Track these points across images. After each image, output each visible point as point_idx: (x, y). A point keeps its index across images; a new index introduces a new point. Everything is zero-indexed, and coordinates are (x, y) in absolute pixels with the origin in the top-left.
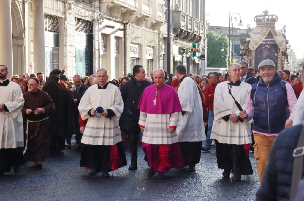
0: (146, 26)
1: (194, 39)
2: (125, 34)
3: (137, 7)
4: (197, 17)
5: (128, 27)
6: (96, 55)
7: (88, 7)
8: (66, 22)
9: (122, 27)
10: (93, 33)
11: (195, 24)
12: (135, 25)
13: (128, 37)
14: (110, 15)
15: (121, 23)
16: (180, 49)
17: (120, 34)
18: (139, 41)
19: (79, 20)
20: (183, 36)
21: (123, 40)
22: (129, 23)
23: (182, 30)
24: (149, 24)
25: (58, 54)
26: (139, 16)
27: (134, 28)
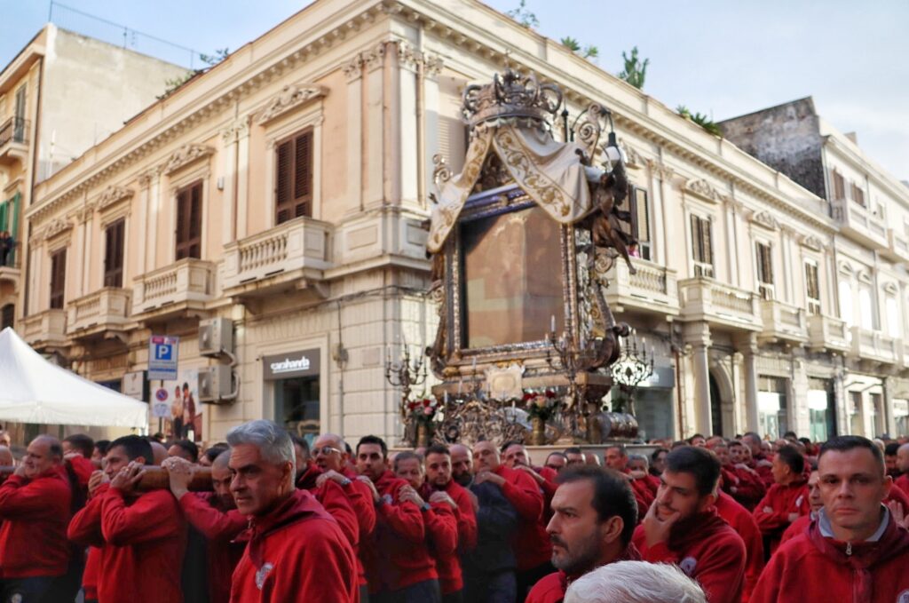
2: (885, 390)
5: (888, 381)
6: (841, 414)
7: (827, 363)
8: (794, 382)
9: (880, 382)
10: (835, 391)
12: (899, 379)
13: (888, 392)
14: (861, 370)
15: (879, 378)
17: (879, 390)
19: (812, 378)
21: (882, 397)
22: (890, 377)
25: (786, 418)
26: (902, 369)
27: (897, 382)
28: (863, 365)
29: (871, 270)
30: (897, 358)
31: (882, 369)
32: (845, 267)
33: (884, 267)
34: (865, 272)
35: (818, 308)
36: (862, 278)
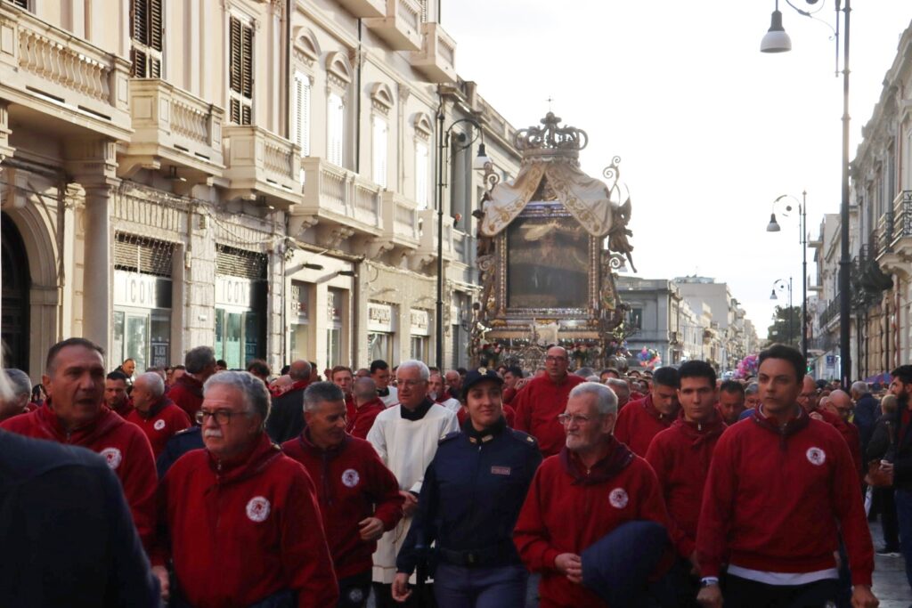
0: (410, 268)
2: (356, 283)
3: (381, 226)
5: (362, 268)
6: (275, 325)
7: (255, 224)
8: (190, 255)
9: (348, 267)
10: (268, 279)
12: (382, 265)
13: (362, 288)
14: (317, 243)
15: (347, 260)
17: (345, 282)
18: (393, 297)
19: (226, 250)
21: (351, 294)
22: (366, 261)
24: (417, 264)
25: (169, 324)
26: (389, 246)
27: (378, 270)
28: (322, 233)
29: (352, 53)
31: (355, 244)
32: (305, 39)
33: (373, 52)
34: (341, 56)
35: (249, 111)
36: (334, 68)
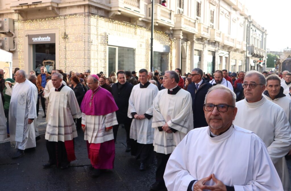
0: (239, 52)
1: (261, 57)
4: (262, 48)
5: (230, 53)
6: (216, 64)
7: (214, 46)
8: (204, 52)
9: (228, 53)
10: (215, 56)
11: (261, 51)
12: (234, 52)
13: (230, 57)
14: (223, 49)
15: (228, 52)
16: (254, 61)
17: (227, 56)
18: (235, 58)
19: (209, 51)
20: (255, 56)
21: (228, 58)
22: (231, 52)
23: (254, 54)
24: (240, 52)
26: (235, 49)
27: (233, 53)
28: (224, 47)
29: (230, 13)
30: (235, 45)
31: (229, 49)
32: (222, 12)
33: (233, 12)
34: (228, 14)
35: (213, 26)
36: (227, 16)
